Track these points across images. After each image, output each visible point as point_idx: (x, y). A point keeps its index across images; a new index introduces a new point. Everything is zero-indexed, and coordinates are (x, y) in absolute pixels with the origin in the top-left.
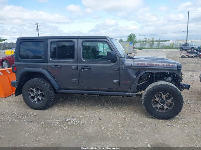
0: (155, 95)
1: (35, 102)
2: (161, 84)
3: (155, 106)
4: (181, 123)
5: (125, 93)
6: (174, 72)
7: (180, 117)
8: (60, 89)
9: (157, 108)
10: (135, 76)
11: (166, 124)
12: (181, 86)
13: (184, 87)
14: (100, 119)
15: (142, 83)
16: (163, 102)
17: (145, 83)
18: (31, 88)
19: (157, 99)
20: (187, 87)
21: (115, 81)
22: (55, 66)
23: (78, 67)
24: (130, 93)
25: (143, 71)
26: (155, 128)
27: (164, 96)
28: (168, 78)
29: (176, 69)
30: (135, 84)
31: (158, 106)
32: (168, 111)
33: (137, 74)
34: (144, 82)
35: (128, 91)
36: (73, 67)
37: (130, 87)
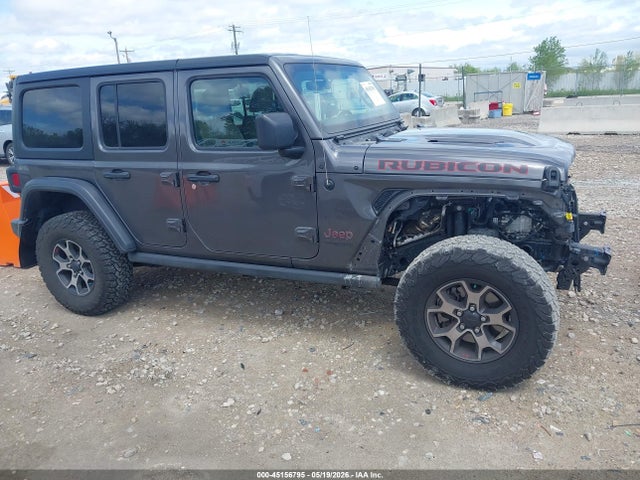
0: (438, 292)
1: (72, 289)
2: (458, 250)
3: (439, 335)
4: (538, 414)
5: (341, 275)
6: (527, 196)
7: (551, 386)
8: (137, 250)
9: (447, 340)
10: (373, 213)
11: (472, 412)
12: (571, 256)
13: (586, 259)
14: (243, 366)
15: (416, 238)
16: (470, 322)
17: (427, 237)
18: (58, 245)
19: (448, 308)
20: (597, 260)
21: (301, 230)
22: (115, 170)
23: (178, 175)
24: (359, 276)
25: (402, 192)
26: (417, 424)
27: (474, 298)
28: (515, 222)
29: (538, 185)
30: (373, 241)
31: (454, 334)
32: (489, 357)
33: (379, 205)
34: (421, 236)
35: (350, 266)
36: (164, 175)
37: (357, 256)
